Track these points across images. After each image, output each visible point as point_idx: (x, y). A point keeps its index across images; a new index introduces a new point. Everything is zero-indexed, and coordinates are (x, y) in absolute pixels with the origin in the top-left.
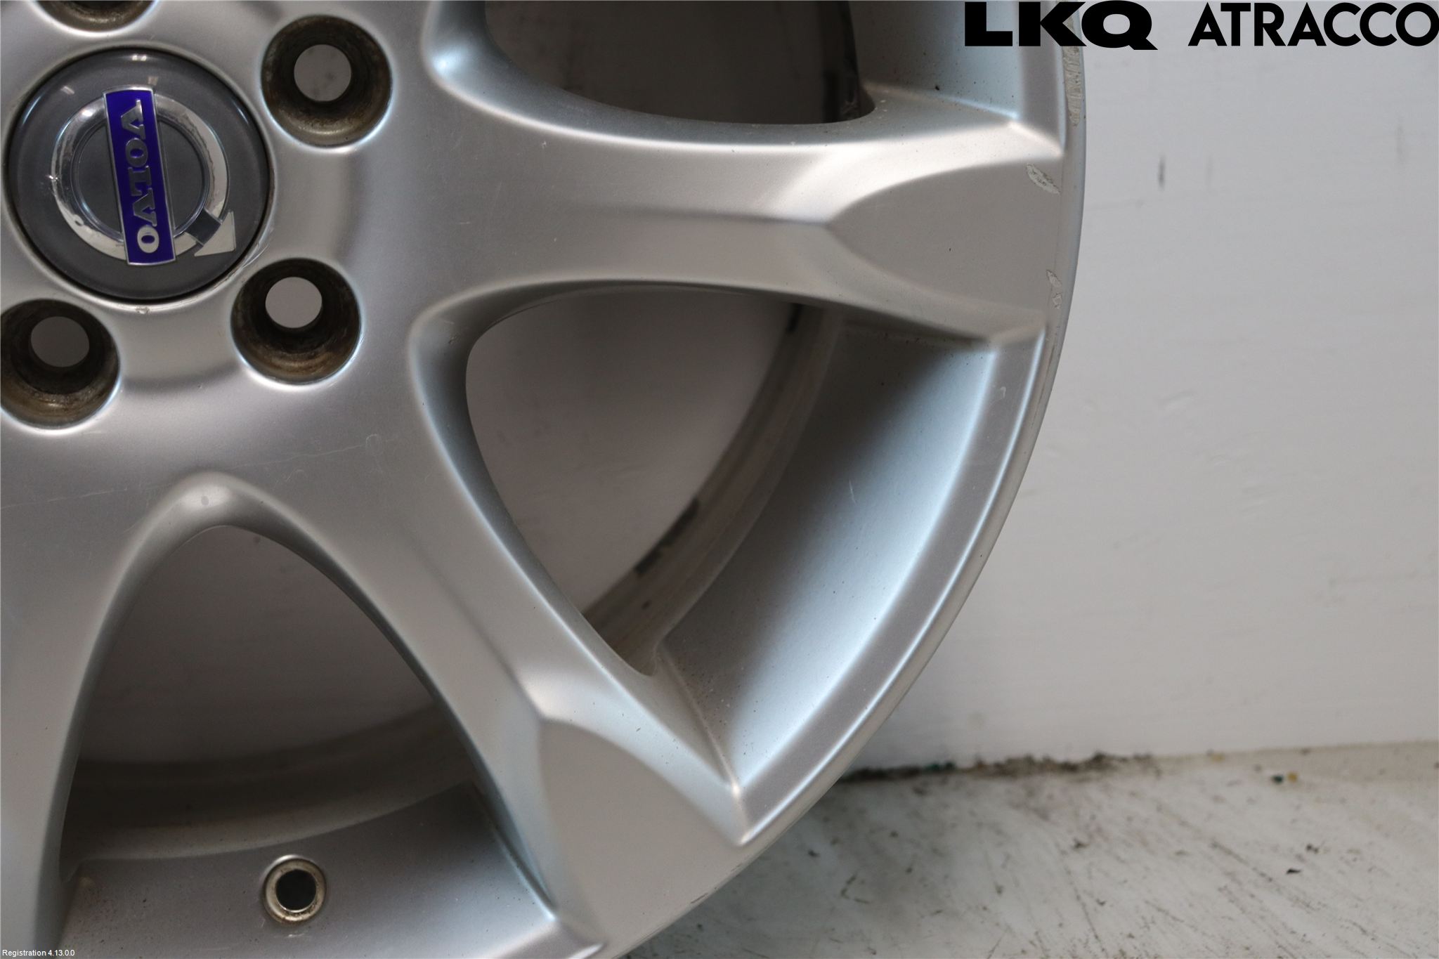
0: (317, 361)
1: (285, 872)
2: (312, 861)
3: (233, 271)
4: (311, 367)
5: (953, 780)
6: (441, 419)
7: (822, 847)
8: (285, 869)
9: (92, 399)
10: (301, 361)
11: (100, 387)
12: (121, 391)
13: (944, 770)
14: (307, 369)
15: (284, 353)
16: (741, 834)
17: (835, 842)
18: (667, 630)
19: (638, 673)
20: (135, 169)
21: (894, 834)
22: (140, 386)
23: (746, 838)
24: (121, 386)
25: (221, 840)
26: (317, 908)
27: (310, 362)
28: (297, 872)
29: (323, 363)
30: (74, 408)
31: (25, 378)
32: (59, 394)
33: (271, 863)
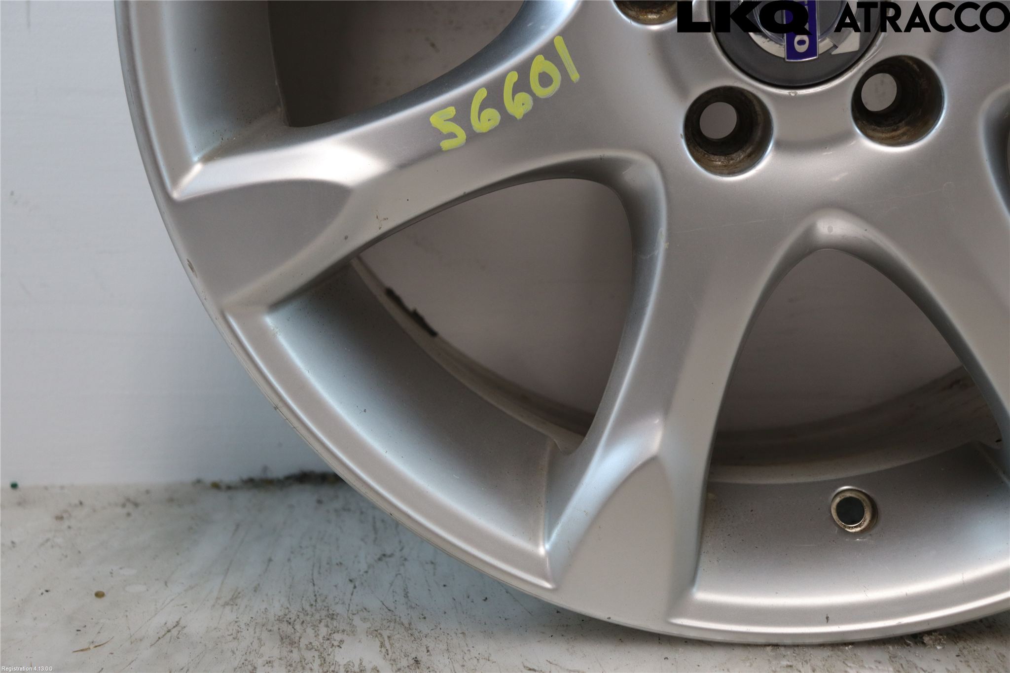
0: (899, 132)
1: (843, 498)
2: (864, 491)
3: (856, 65)
6: (997, 172)
8: (843, 496)
9: (743, 159)
10: (888, 133)
11: (749, 151)
15: (875, 127)
22: (785, 146)
24: (772, 148)
25: (792, 475)
26: (866, 524)
27: (894, 134)
28: (850, 498)
29: (904, 134)
30: (732, 165)
31: (699, 145)
32: (721, 155)
33: (834, 491)
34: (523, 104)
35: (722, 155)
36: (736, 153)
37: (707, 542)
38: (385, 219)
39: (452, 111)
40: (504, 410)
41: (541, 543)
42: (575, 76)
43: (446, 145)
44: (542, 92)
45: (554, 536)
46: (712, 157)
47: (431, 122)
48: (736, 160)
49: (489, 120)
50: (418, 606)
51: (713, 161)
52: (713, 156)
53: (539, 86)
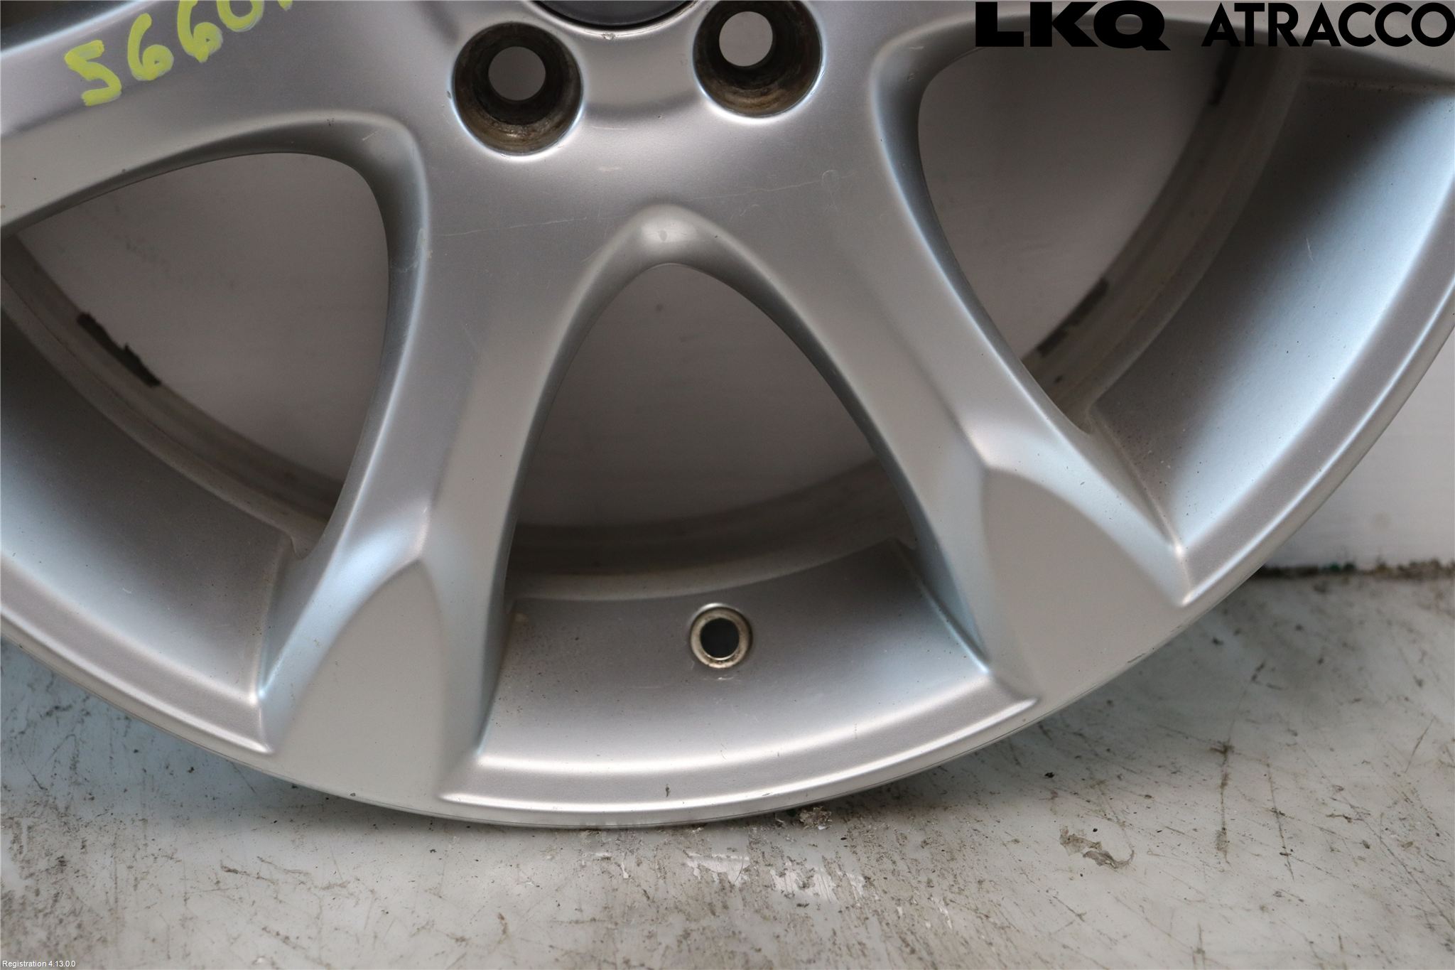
0: (770, 97)
1: (709, 619)
2: (737, 610)
4: (764, 104)
5: (1354, 581)
6: (896, 157)
7: (1225, 636)
8: (710, 617)
9: (549, 130)
10: (753, 98)
11: (557, 119)
12: (584, 117)
13: (1345, 571)
14: (760, 105)
15: (737, 89)
16: (1184, 594)
17: (1237, 632)
18: (1099, 392)
19: (1078, 429)
21: (1299, 628)
22: (602, 113)
23: (1188, 599)
24: (582, 115)
25: (644, 588)
26: (740, 657)
27: (762, 99)
28: (720, 621)
29: (777, 99)
30: (532, 139)
31: (486, 108)
32: (517, 124)
33: (697, 609)
34: (208, 40)
35: (519, 124)
36: (538, 122)
37: (506, 684)
39: (98, 47)
40: (217, 492)
41: (253, 686)
42: (286, 2)
43: (90, 97)
44: (236, 23)
45: (272, 678)
46: (504, 125)
47: (67, 62)
48: (540, 132)
49: (156, 62)
50: (88, 781)
51: (505, 132)
52: (506, 125)
53: (231, 14)
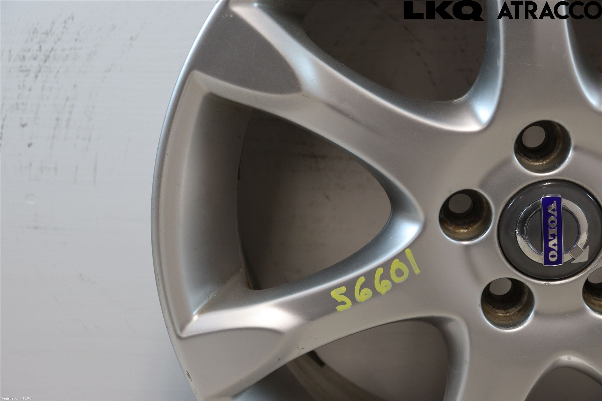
3: (586, 269)
9: (515, 313)
20: (551, 228)
24: (532, 316)
30: (508, 316)
31: (489, 304)
32: (502, 309)
34: (386, 286)
36: (511, 309)
38: (302, 349)
39: (343, 289)
42: (417, 271)
43: (340, 308)
44: (397, 280)
46: (497, 311)
47: (332, 295)
48: (511, 313)
49: (366, 295)
51: (497, 313)
53: (396, 276)
